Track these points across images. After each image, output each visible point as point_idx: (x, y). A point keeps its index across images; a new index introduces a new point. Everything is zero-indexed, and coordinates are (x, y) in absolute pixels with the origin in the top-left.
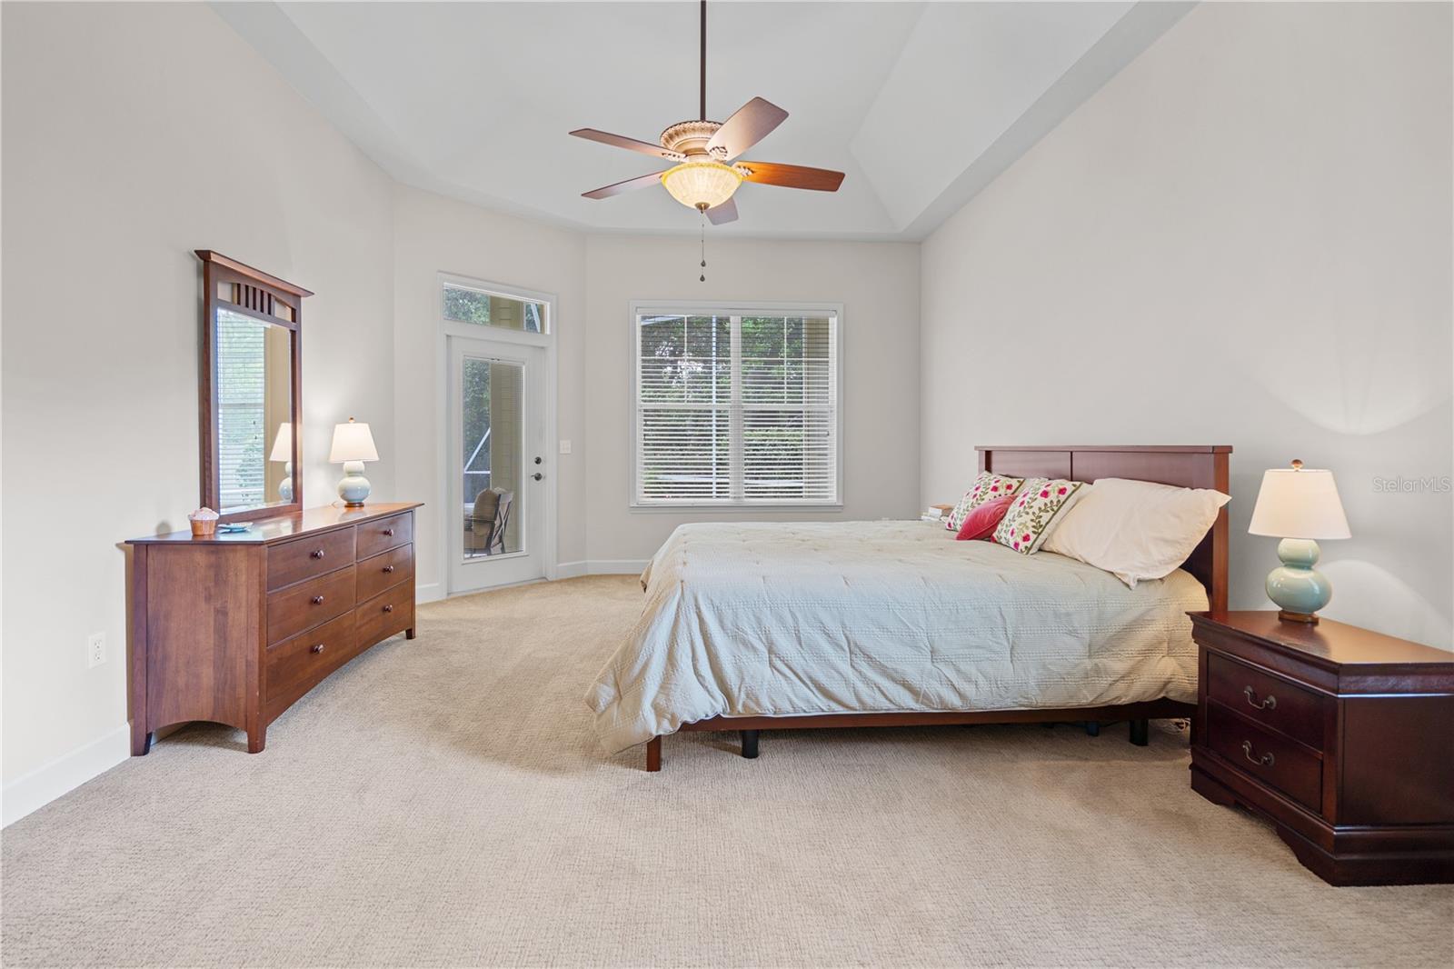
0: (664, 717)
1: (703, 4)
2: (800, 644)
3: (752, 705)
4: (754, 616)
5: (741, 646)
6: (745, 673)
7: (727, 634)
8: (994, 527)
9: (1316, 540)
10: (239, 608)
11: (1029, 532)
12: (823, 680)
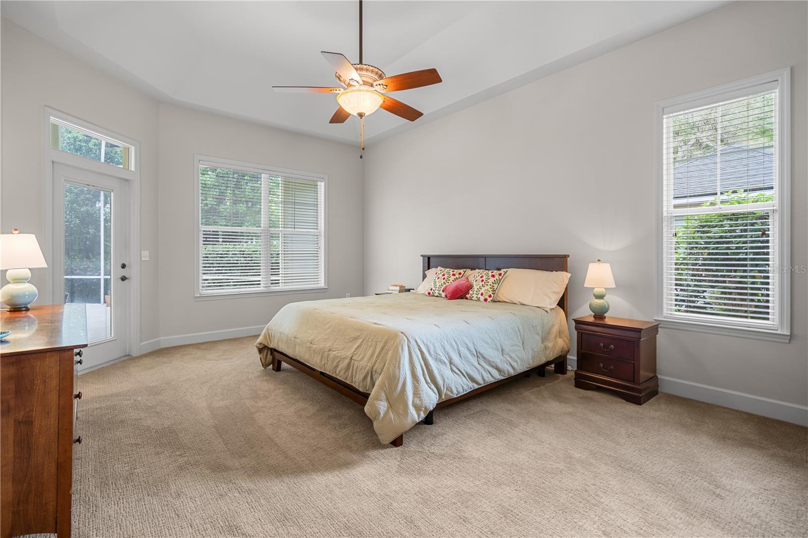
0: (421, 410)
1: (361, 3)
2: (461, 358)
3: (449, 393)
4: (442, 346)
5: (439, 363)
6: (445, 377)
7: (432, 358)
8: (467, 293)
9: (605, 288)
10: (48, 413)
11: (491, 293)
12: (471, 373)
